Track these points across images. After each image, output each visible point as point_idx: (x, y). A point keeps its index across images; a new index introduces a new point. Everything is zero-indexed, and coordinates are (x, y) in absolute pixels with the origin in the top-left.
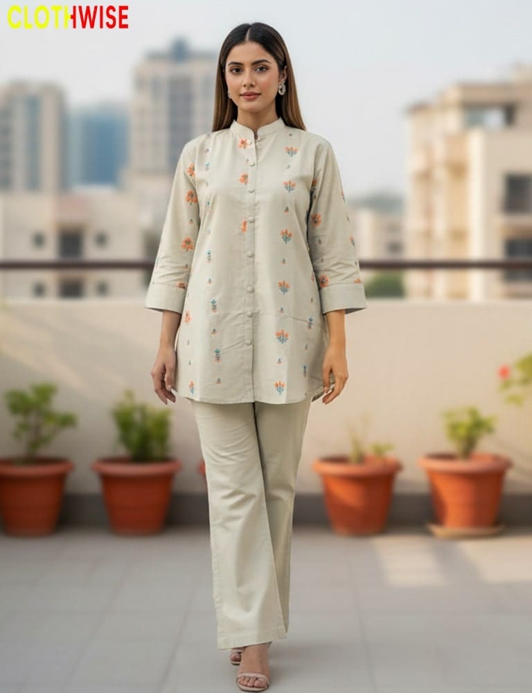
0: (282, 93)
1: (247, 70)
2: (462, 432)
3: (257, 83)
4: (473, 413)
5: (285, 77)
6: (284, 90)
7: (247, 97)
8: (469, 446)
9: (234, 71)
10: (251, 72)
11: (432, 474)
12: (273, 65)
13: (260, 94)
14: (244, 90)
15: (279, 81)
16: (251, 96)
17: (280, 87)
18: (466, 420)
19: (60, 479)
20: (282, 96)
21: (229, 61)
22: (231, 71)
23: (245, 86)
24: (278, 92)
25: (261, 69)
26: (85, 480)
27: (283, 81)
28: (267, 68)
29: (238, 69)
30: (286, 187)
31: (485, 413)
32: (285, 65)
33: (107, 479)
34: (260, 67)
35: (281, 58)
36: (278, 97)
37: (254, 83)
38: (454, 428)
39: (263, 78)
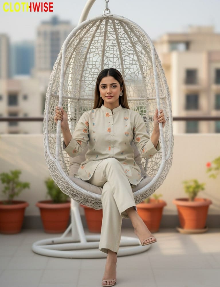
0: (121, 96)
1: (108, 87)
2: (191, 190)
3: (112, 92)
4: (196, 182)
5: (122, 89)
6: (122, 95)
7: (108, 97)
8: (194, 195)
9: (103, 88)
10: (110, 88)
11: (179, 207)
12: (118, 85)
13: (113, 96)
14: (107, 95)
15: (120, 91)
16: (110, 97)
17: (121, 93)
18: (193, 185)
19: (23, 210)
20: (121, 97)
21: (101, 84)
22: (102, 87)
23: (107, 93)
24: (120, 96)
25: (114, 86)
26: (33, 211)
27: (122, 91)
28: (116, 86)
29: (105, 86)
30: (126, 135)
31: (200, 182)
32: (122, 85)
33: (42, 210)
34: (113, 86)
35: (121, 82)
36: (120, 97)
37: (111, 92)
38: (188, 188)
39: (114, 90)
